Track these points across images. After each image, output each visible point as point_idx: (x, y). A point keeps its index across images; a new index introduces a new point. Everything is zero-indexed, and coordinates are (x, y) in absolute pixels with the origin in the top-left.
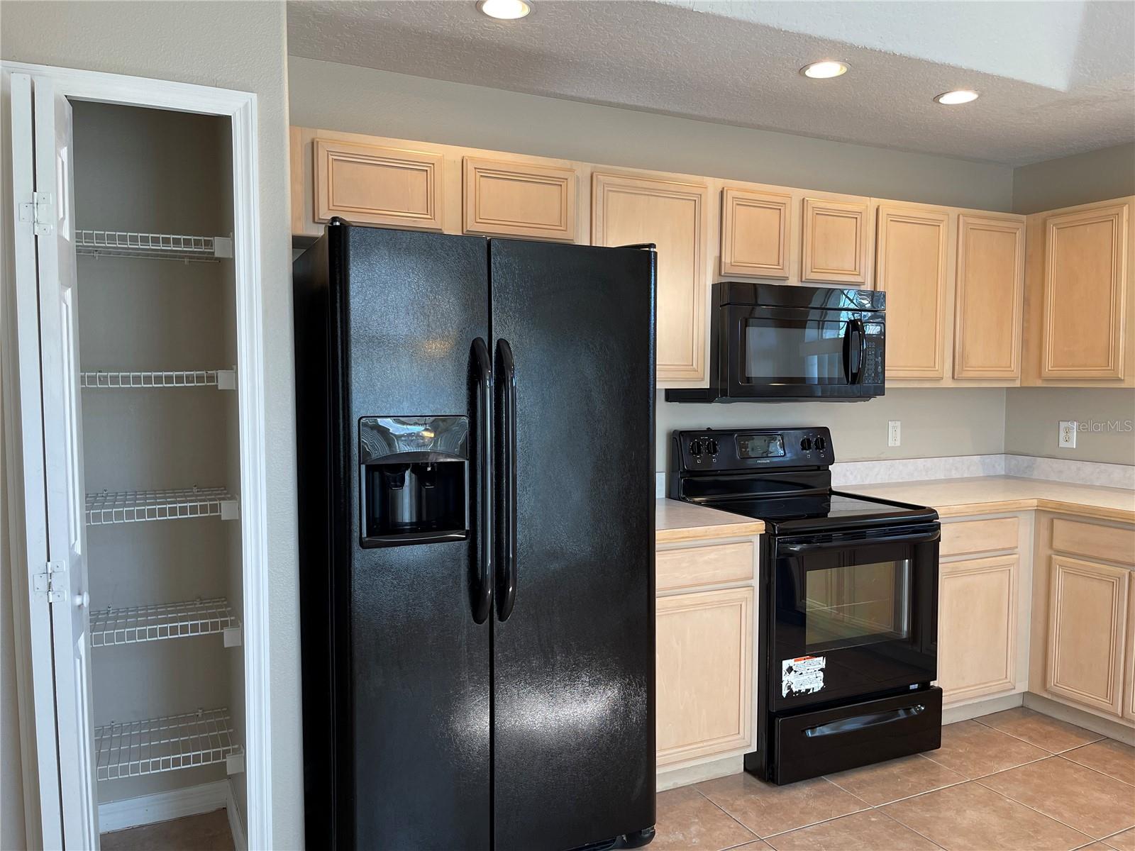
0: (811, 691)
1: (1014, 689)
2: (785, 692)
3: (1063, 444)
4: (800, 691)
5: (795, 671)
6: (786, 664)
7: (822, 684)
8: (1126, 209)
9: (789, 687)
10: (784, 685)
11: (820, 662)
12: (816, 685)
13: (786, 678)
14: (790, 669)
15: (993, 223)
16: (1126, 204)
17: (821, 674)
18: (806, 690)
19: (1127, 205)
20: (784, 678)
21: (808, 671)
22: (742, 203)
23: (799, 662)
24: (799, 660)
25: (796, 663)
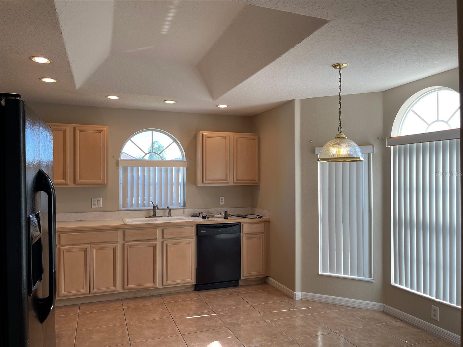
16: (68, 126)
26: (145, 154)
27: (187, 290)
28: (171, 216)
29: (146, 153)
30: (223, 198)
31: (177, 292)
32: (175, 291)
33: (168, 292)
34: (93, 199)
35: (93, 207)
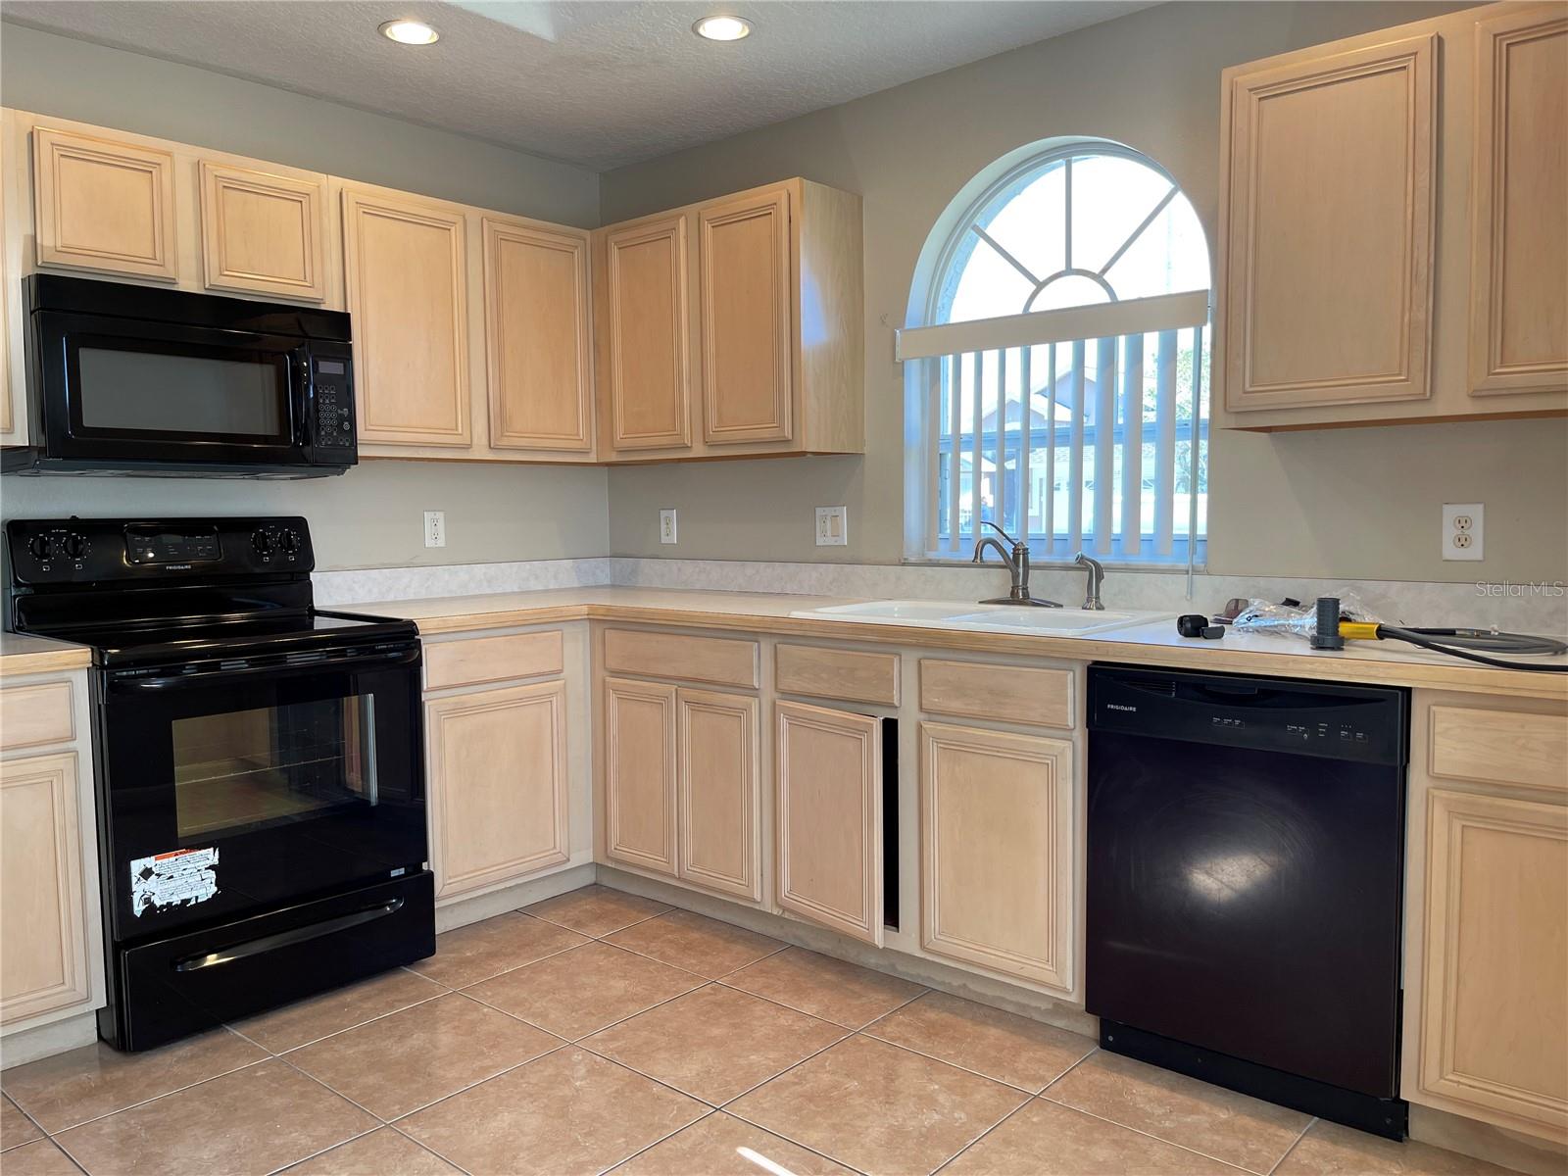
0: (193, 902)
1: (568, 860)
2: (138, 909)
3: (664, 540)
4: (169, 904)
5: (159, 875)
6: (137, 866)
7: (216, 889)
8: (682, 221)
9: (147, 901)
10: (136, 898)
11: (211, 856)
12: (203, 891)
13: (139, 889)
14: (147, 873)
15: (539, 235)
16: (682, 215)
17: (212, 874)
18: (182, 901)
19: (683, 218)
20: (134, 888)
21: (184, 872)
22: (69, 153)
23: (165, 861)
24: (164, 858)
25: (158, 862)
26: (1034, 287)
27: (1059, 1023)
28: (1100, 608)
29: (1041, 279)
30: (1476, 512)
31: (1010, 1009)
32: (1003, 999)
33: (970, 990)
34: (819, 511)
35: (820, 542)
